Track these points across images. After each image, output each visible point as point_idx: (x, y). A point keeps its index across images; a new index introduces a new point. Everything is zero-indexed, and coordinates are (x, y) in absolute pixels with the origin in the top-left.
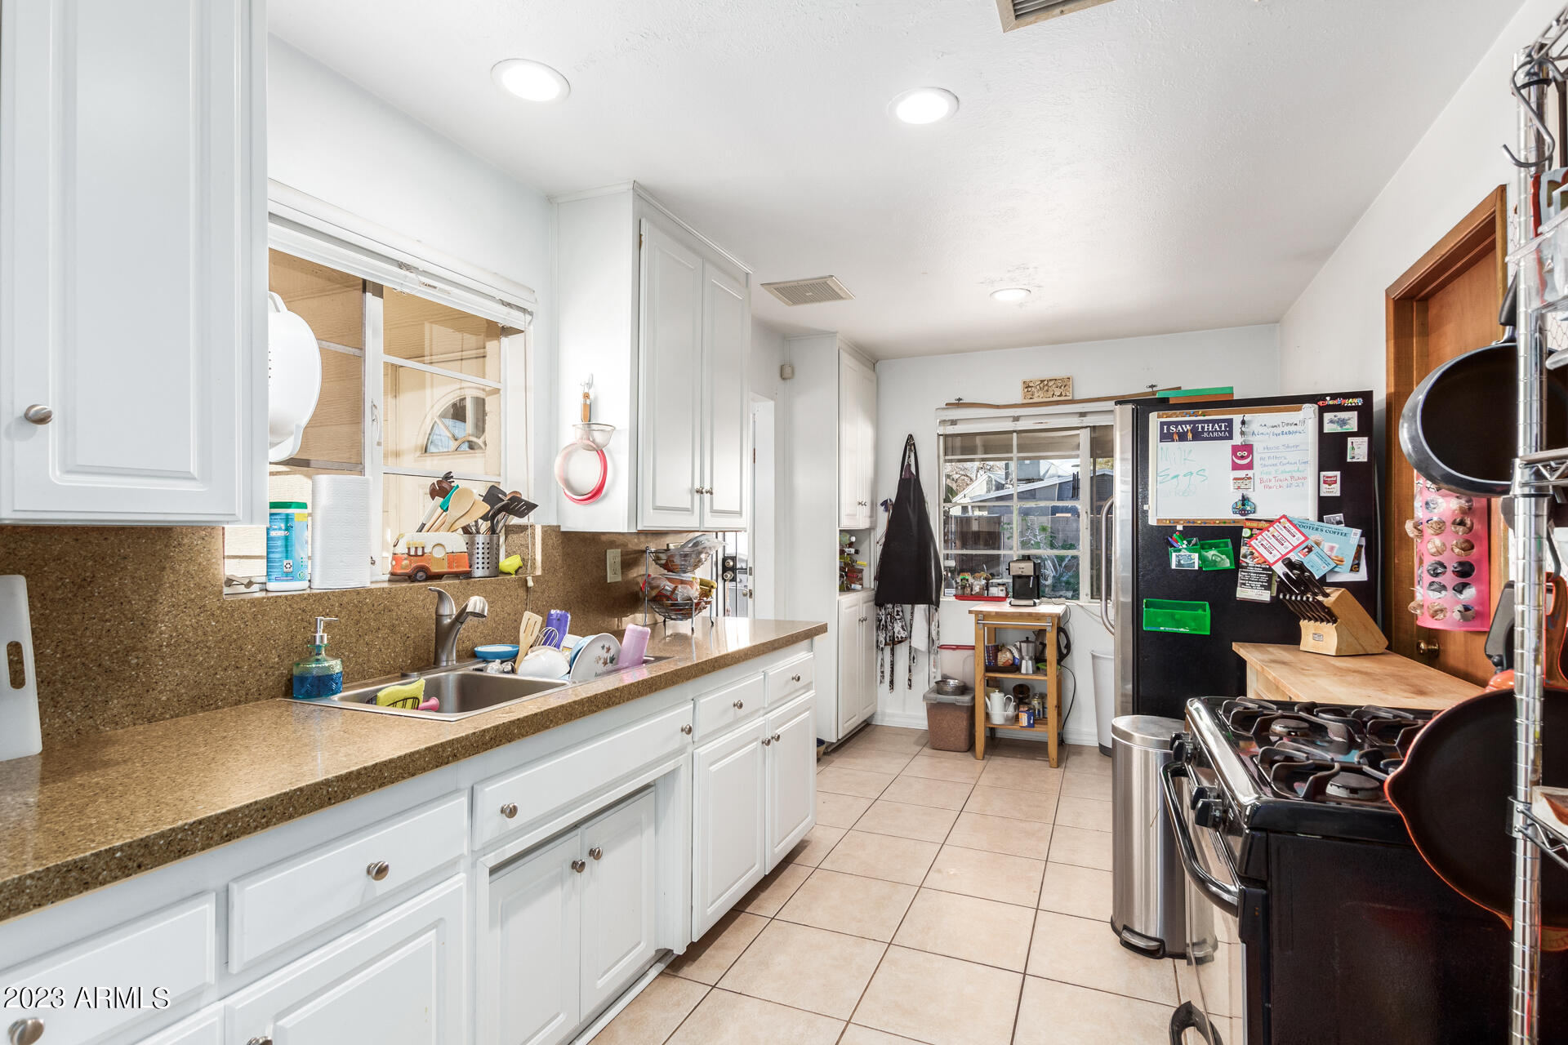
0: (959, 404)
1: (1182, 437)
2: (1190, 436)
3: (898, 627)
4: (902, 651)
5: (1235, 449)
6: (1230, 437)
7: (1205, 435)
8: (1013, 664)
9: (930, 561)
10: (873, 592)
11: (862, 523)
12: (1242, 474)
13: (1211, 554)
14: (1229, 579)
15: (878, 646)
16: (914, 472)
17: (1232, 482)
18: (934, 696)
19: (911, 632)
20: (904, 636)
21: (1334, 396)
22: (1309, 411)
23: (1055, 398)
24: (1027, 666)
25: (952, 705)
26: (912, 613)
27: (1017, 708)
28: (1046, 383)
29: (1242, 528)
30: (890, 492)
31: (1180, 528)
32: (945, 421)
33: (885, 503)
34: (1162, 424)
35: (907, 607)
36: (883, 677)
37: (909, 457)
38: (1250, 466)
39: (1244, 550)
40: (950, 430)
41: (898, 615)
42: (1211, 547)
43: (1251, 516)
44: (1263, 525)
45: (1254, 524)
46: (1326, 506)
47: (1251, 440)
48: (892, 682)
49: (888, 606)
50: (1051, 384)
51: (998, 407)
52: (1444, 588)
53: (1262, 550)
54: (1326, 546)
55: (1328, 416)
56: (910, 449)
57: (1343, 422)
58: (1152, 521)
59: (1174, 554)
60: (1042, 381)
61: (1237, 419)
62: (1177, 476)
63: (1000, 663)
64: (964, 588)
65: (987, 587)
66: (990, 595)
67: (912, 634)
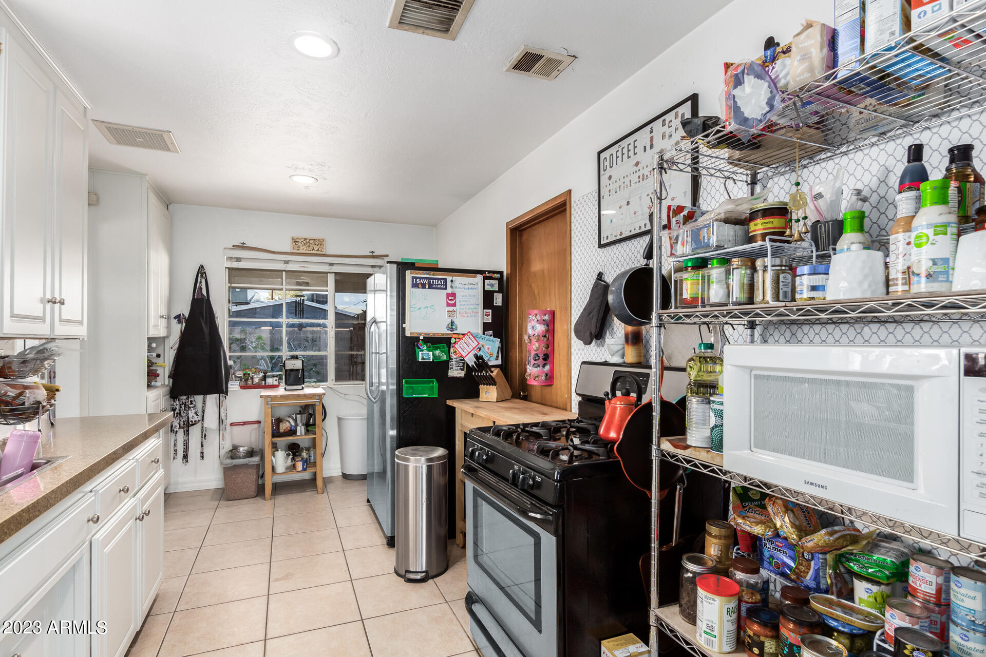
0: (243, 247)
1: (423, 286)
2: (427, 286)
3: (191, 414)
4: (195, 431)
5: (448, 295)
6: (446, 289)
7: (434, 286)
8: (290, 430)
9: (221, 361)
10: (168, 388)
11: (162, 333)
12: (451, 309)
13: (437, 352)
14: (446, 365)
15: (172, 430)
16: (205, 295)
17: (446, 313)
18: (229, 461)
19: (203, 416)
20: (197, 420)
21: (489, 272)
22: (480, 277)
23: (314, 252)
24: (301, 430)
25: (246, 466)
26: (204, 402)
27: (293, 459)
28: (308, 240)
29: (451, 338)
30: (185, 309)
31: (421, 338)
32: (231, 258)
33: (178, 317)
34: (413, 278)
35: (199, 399)
36: (176, 454)
37: (201, 282)
38: (454, 305)
39: (452, 350)
40: (236, 265)
41: (192, 404)
42: (437, 348)
43: (455, 332)
44: (461, 336)
45: (456, 336)
46: (486, 327)
47: (456, 291)
48: (185, 457)
49: (182, 398)
50: (311, 242)
51: (274, 253)
52: (539, 366)
53: (460, 350)
54: (486, 347)
55: (487, 282)
56: (202, 277)
57: (492, 285)
58: (408, 334)
59: (420, 353)
60: (305, 239)
61: (449, 278)
62: (420, 308)
63: (282, 430)
64: (246, 380)
65: (264, 378)
66: (267, 384)
67: (205, 417)
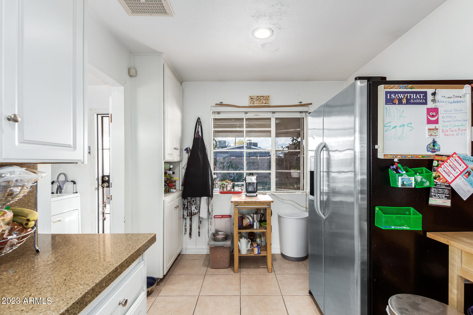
0: (221, 104)
3: (193, 208)
4: (195, 219)
8: (250, 225)
9: (209, 176)
10: (181, 192)
11: (176, 158)
15: (183, 217)
16: (201, 135)
18: (213, 243)
19: (200, 209)
20: (196, 212)
23: (263, 104)
24: (256, 225)
25: (222, 247)
26: (200, 201)
27: (252, 245)
28: (259, 97)
30: (189, 144)
32: (215, 112)
33: (186, 149)
34: (387, 93)
35: (198, 199)
36: (186, 231)
37: (198, 128)
40: (218, 117)
41: (193, 202)
48: (190, 234)
49: (189, 198)
50: (261, 98)
51: (239, 107)
56: (199, 124)
60: (257, 97)
63: (244, 225)
64: (223, 188)
65: (233, 187)
66: (235, 191)
67: (200, 211)
